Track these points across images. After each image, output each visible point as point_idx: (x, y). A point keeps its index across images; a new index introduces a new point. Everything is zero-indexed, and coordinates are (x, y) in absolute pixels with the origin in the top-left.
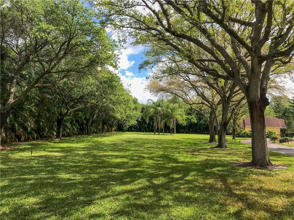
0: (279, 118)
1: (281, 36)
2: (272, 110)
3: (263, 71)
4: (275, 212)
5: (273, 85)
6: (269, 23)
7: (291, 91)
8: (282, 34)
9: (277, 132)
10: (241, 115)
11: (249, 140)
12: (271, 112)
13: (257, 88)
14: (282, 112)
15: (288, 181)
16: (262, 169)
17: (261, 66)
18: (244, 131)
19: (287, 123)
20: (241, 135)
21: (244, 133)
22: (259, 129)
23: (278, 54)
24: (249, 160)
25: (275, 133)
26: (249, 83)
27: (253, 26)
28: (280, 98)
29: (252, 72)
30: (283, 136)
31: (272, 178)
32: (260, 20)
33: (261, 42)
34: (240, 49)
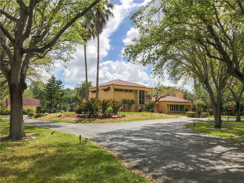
0: (36, 98)
1: (39, 36)
2: (32, 92)
3: (24, 61)
4: (21, 174)
5: (33, 72)
6: (30, 24)
7: (45, 78)
8: (40, 35)
9: (34, 109)
10: (4, 95)
11: (8, 118)
12: (30, 93)
13: (18, 74)
14: (39, 94)
15: (36, 147)
16: (17, 141)
17: (22, 57)
18: (6, 109)
19: (42, 103)
20: (3, 113)
21: (6, 111)
22: (17, 108)
23: (35, 50)
24: (7, 135)
25: (32, 110)
26: (11, 69)
27: (17, 22)
28: (37, 82)
29: (15, 60)
30: (38, 113)
31: (24, 147)
32: (23, 19)
33: (22, 37)
34: (5, 38)
